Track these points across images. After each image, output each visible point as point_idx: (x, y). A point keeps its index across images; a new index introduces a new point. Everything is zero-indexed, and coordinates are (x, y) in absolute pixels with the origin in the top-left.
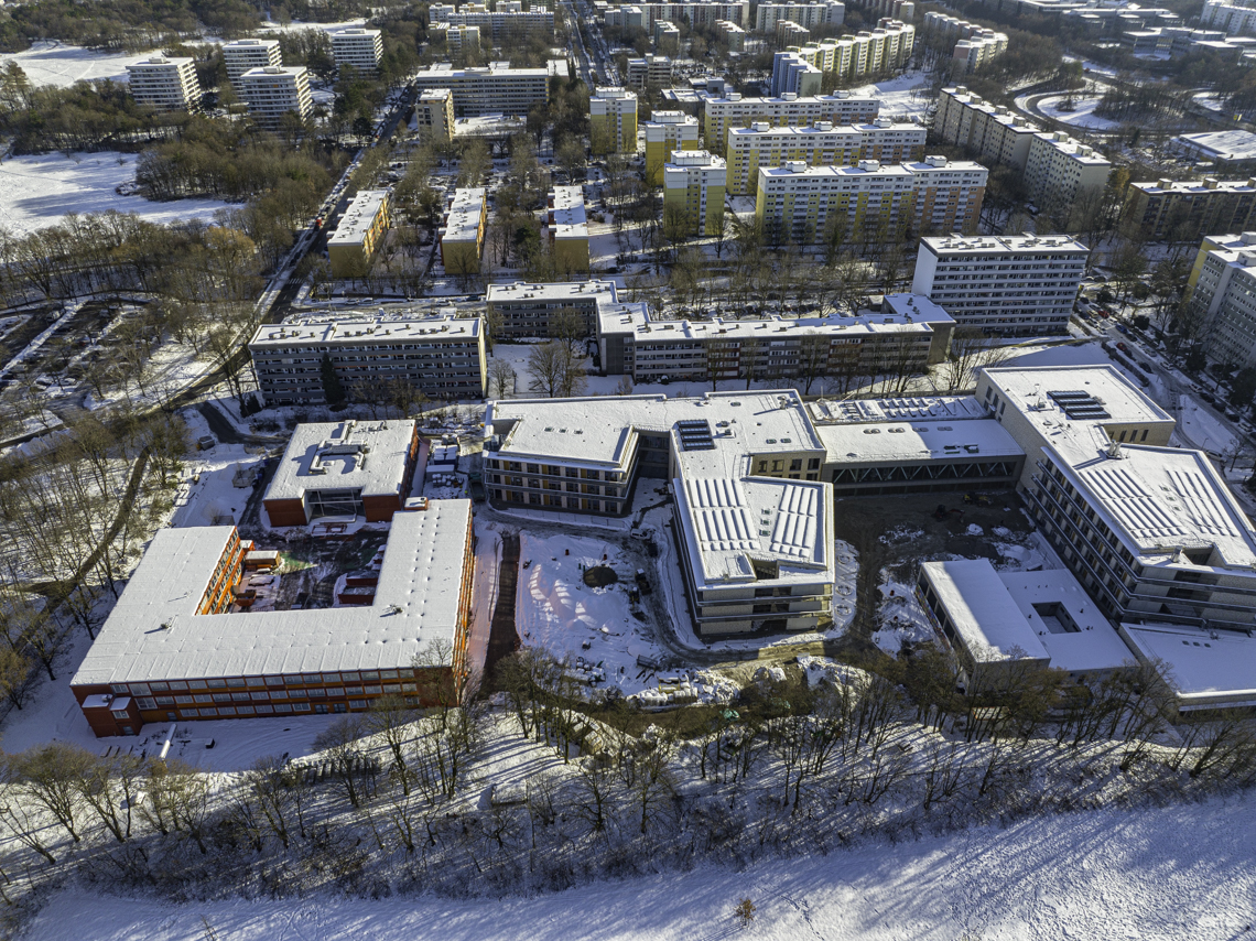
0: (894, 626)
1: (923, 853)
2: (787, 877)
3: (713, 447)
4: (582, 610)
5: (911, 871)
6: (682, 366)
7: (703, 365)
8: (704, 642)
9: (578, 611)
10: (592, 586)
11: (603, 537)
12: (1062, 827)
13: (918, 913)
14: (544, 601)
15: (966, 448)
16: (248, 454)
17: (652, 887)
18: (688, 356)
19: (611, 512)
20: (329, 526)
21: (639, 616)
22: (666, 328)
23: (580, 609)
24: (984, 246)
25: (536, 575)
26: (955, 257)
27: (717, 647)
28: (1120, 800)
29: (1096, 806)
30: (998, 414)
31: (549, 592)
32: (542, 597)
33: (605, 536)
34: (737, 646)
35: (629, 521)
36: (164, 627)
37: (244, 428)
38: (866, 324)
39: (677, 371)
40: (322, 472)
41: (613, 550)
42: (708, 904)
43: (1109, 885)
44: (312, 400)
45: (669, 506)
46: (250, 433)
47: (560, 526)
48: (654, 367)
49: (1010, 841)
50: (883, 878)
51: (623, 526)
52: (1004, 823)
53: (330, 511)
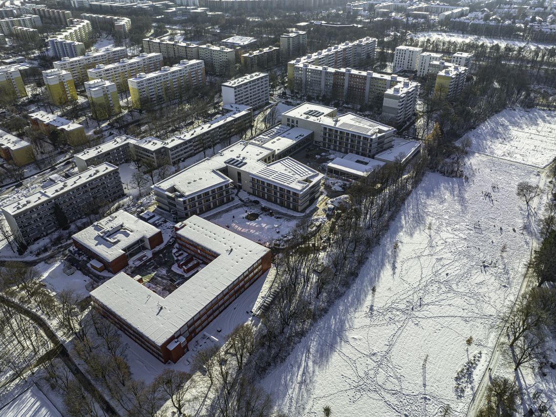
0: (334, 184)
1: (401, 218)
2: (389, 239)
3: (246, 163)
4: (265, 225)
5: (404, 222)
6: (185, 153)
7: (191, 150)
8: (304, 213)
9: (263, 226)
10: (255, 220)
11: (237, 208)
12: (412, 198)
13: (415, 228)
14: (249, 231)
15: (300, 136)
16: (51, 265)
17: (371, 260)
18: (186, 148)
19: (229, 201)
20: (140, 259)
21: (278, 218)
22: (172, 141)
23: (264, 225)
24: (242, 81)
25: (237, 227)
26: (238, 87)
27: (308, 211)
28: (412, 188)
29: (411, 191)
30: (295, 124)
31: (249, 227)
32: (247, 230)
33: (237, 207)
34: (311, 208)
35: (236, 199)
36: (161, 308)
37: (30, 258)
38: (230, 116)
39: (185, 155)
40: (119, 241)
41: (246, 209)
42: (385, 254)
43: (429, 202)
44: (49, 232)
45: (241, 190)
46: (37, 258)
47: (219, 212)
48: (176, 157)
49: (408, 206)
50: (402, 227)
51: (237, 201)
52: (404, 203)
53: (132, 255)
